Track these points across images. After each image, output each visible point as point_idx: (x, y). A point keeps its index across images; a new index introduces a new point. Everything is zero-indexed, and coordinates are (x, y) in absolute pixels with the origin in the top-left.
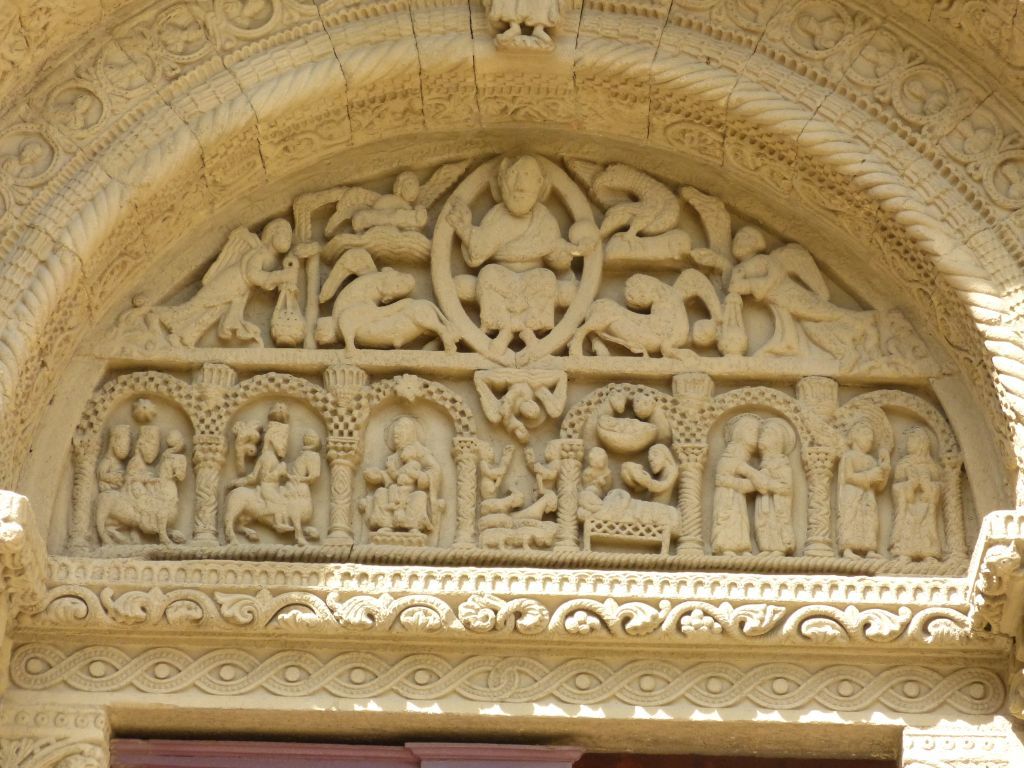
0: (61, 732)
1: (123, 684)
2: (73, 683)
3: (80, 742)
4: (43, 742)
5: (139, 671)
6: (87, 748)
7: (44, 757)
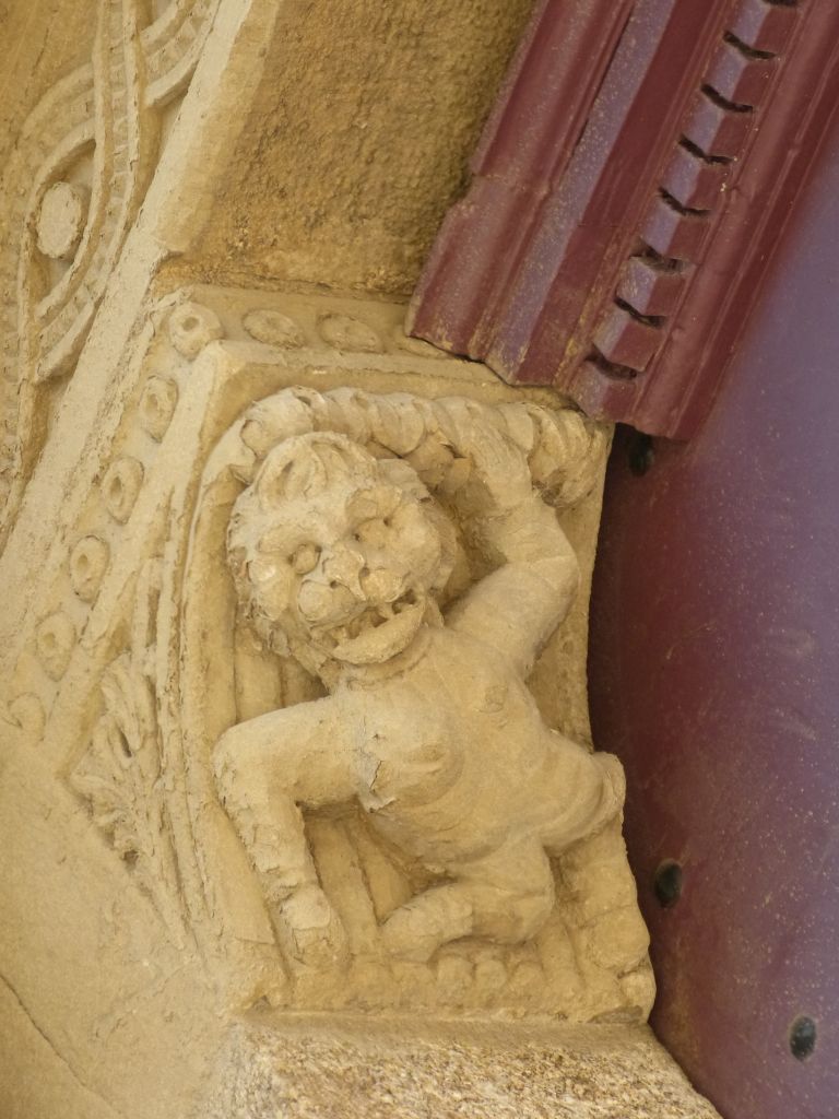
0: (145, 516)
1: (132, 148)
2: (55, 359)
3: (202, 459)
4: (142, 615)
5: (130, 53)
6: (231, 451)
7: (175, 644)
